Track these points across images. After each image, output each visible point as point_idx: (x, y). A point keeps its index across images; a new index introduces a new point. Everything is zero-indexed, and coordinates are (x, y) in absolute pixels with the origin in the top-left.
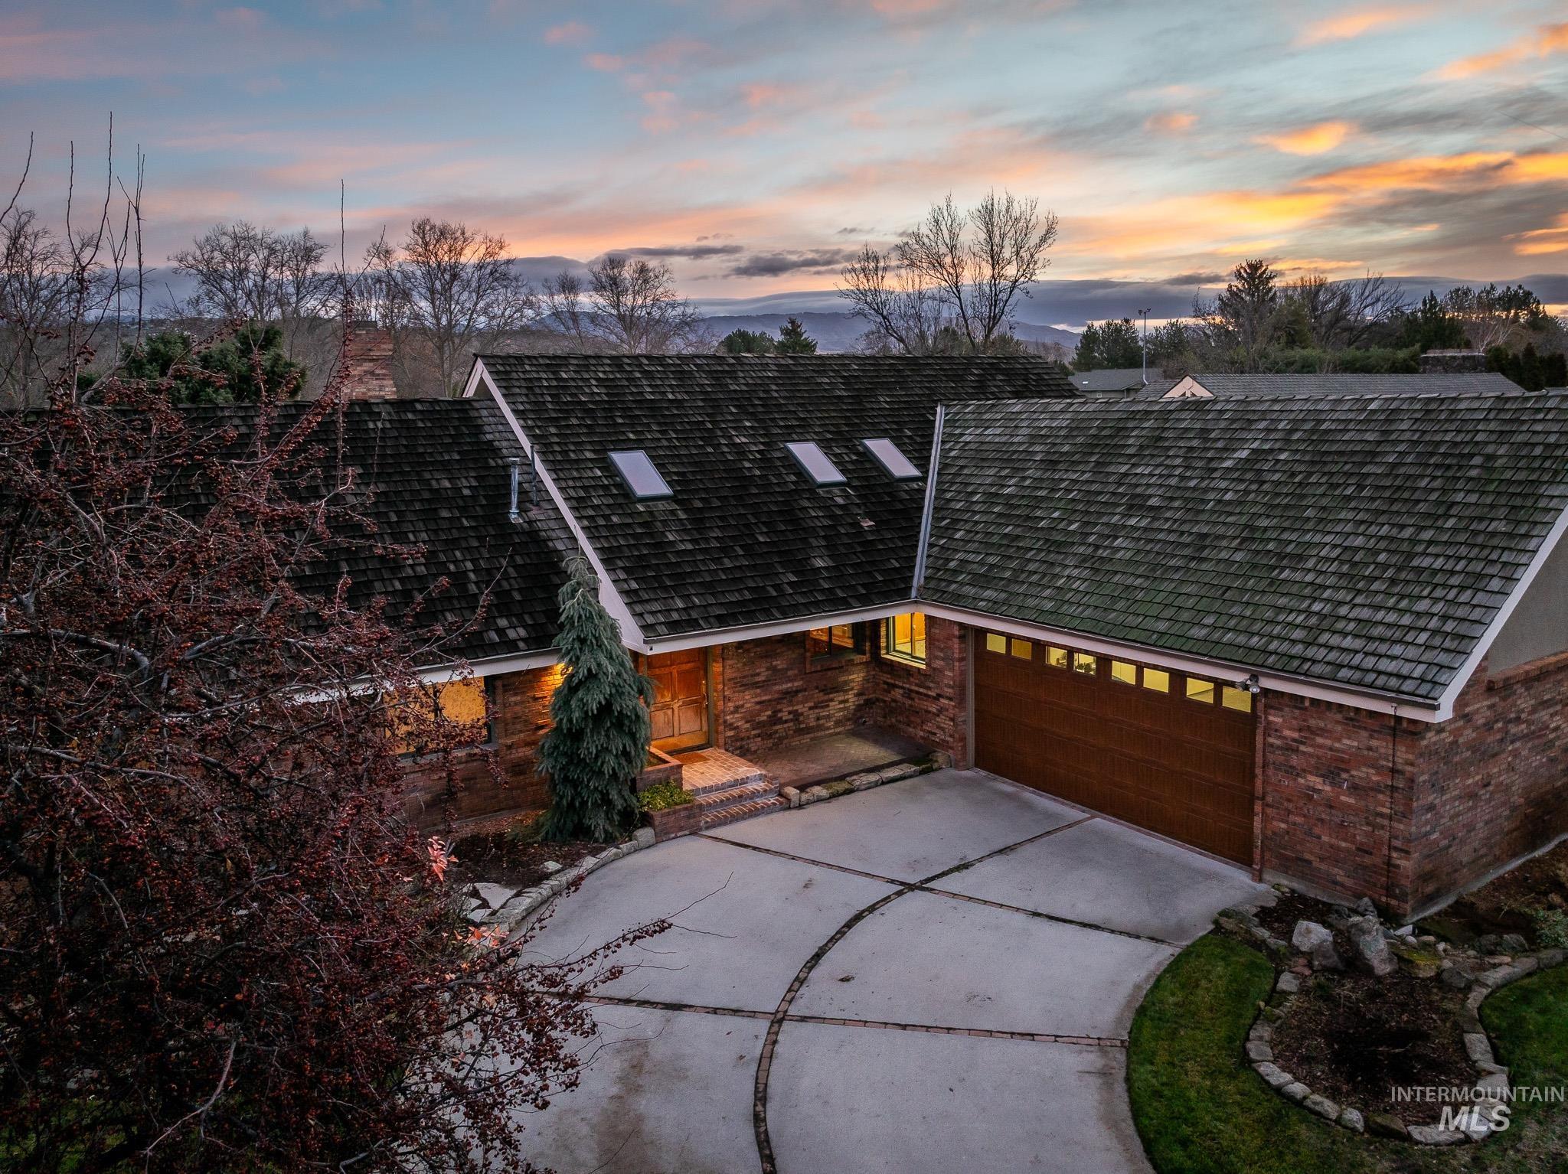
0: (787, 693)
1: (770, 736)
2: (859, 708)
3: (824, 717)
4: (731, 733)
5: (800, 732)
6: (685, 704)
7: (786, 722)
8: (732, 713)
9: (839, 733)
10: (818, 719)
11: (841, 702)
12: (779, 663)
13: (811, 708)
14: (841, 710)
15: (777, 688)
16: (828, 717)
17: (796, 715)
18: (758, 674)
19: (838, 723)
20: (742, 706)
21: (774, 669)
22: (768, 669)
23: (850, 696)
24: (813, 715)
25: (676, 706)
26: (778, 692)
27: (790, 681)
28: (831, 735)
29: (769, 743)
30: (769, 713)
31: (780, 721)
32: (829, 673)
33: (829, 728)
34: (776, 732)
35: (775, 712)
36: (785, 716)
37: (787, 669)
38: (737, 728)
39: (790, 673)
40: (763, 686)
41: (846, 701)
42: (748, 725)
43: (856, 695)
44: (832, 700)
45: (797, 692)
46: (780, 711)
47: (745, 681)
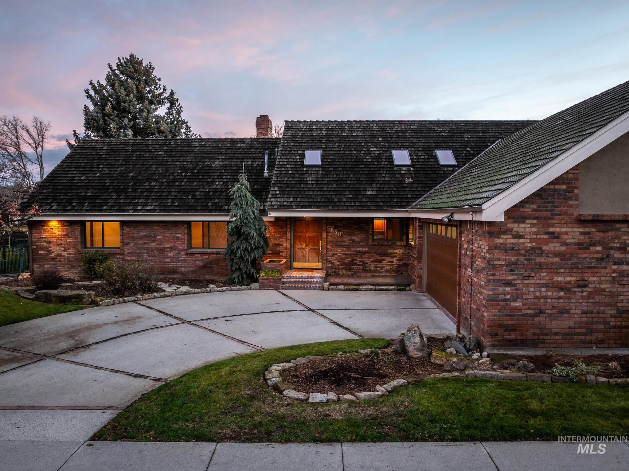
0: (359, 252)
2: (399, 266)
3: (379, 267)
4: (330, 265)
5: (365, 271)
6: (311, 249)
7: (358, 265)
8: (330, 256)
9: (388, 276)
10: (376, 267)
11: (389, 262)
12: (356, 238)
13: (372, 262)
14: (389, 265)
15: (354, 249)
16: (382, 268)
17: (364, 263)
18: (345, 242)
19: (387, 271)
20: (336, 254)
21: (353, 240)
22: (350, 240)
23: (395, 260)
24: (373, 265)
25: (307, 250)
27: (361, 247)
29: (350, 273)
30: (350, 260)
31: (355, 264)
32: (383, 247)
33: (382, 273)
34: (353, 269)
35: (353, 260)
36: (358, 262)
38: (333, 263)
39: (361, 244)
40: (348, 247)
41: (392, 262)
42: (339, 263)
44: (384, 260)
45: (365, 253)
46: (356, 260)
47: (338, 243)
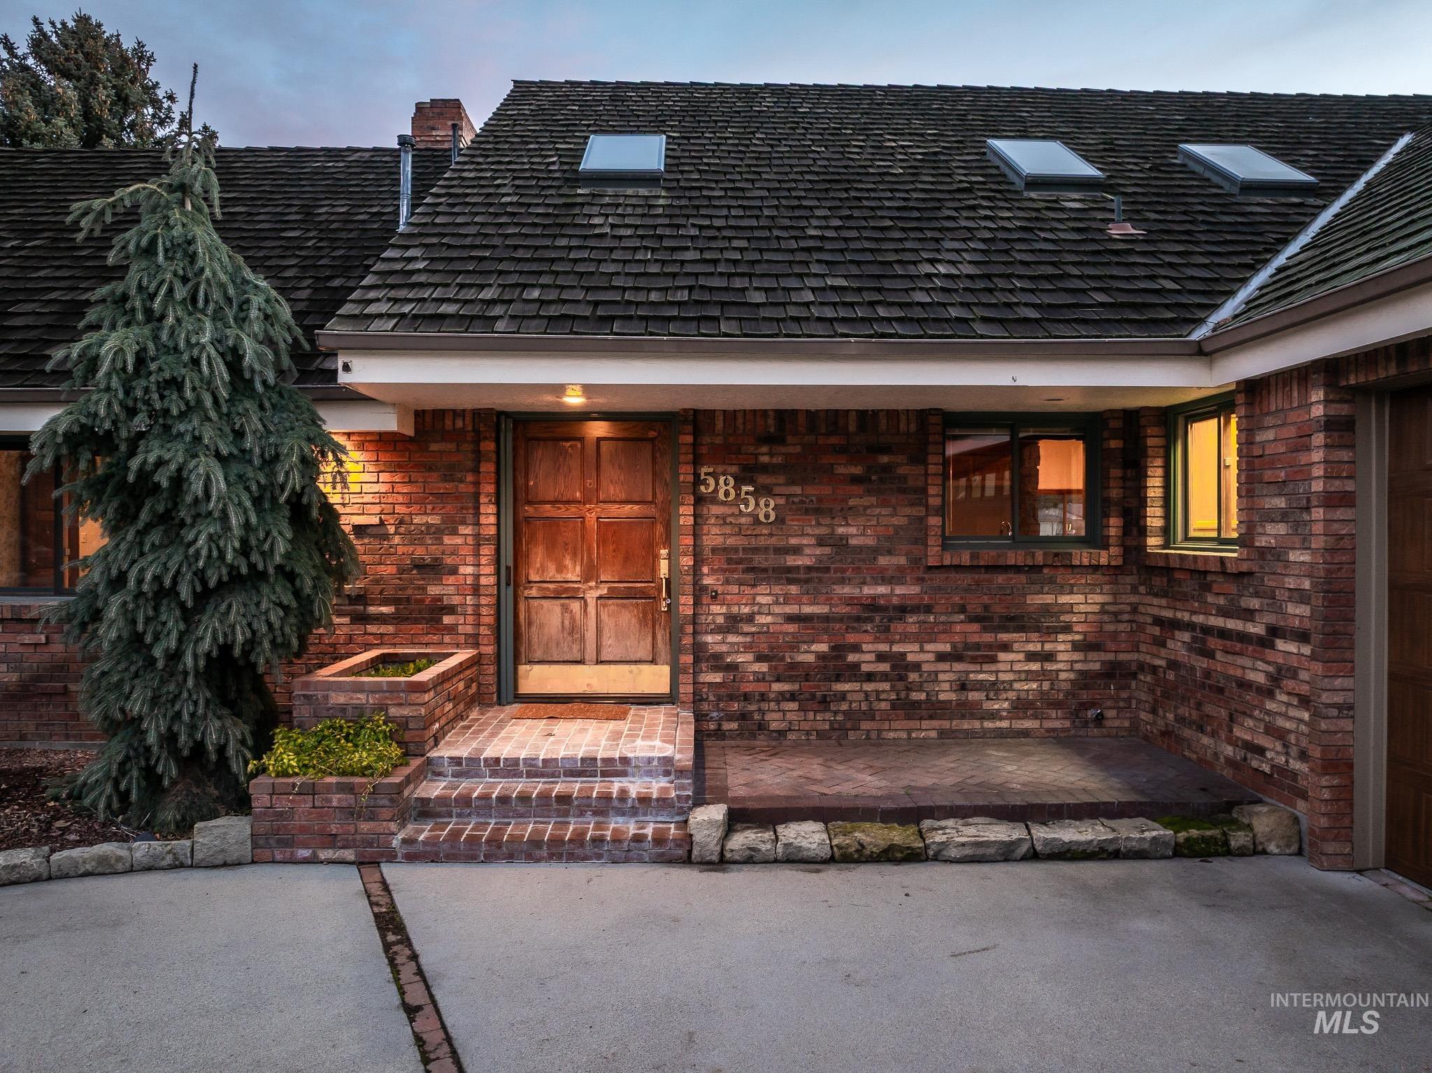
0: (873, 606)
1: (824, 703)
2: (1085, 680)
3: (980, 686)
4: (717, 678)
5: (907, 708)
6: (612, 595)
7: (870, 677)
8: (719, 630)
9: (1025, 733)
10: (963, 687)
11: (1031, 657)
12: (853, 532)
13: (941, 657)
14: (1029, 676)
15: (847, 590)
16: (994, 688)
17: (901, 666)
18: (797, 550)
19: (1022, 707)
20: (750, 619)
21: (841, 544)
22: (821, 542)
23: (1062, 645)
24: (948, 674)
25: (591, 596)
26: (850, 601)
27: (884, 580)
28: (1000, 734)
29: (822, 720)
30: (823, 647)
31: (853, 672)
32: (1000, 579)
33: (994, 716)
34: (843, 696)
35: (839, 650)
36: (866, 659)
37: (875, 551)
38: (733, 667)
39: (883, 561)
40: (811, 578)
41: (1049, 657)
42: (763, 667)
43: (1076, 647)
44: (1006, 647)
45: (903, 610)
46: (856, 648)
47: (759, 560)
